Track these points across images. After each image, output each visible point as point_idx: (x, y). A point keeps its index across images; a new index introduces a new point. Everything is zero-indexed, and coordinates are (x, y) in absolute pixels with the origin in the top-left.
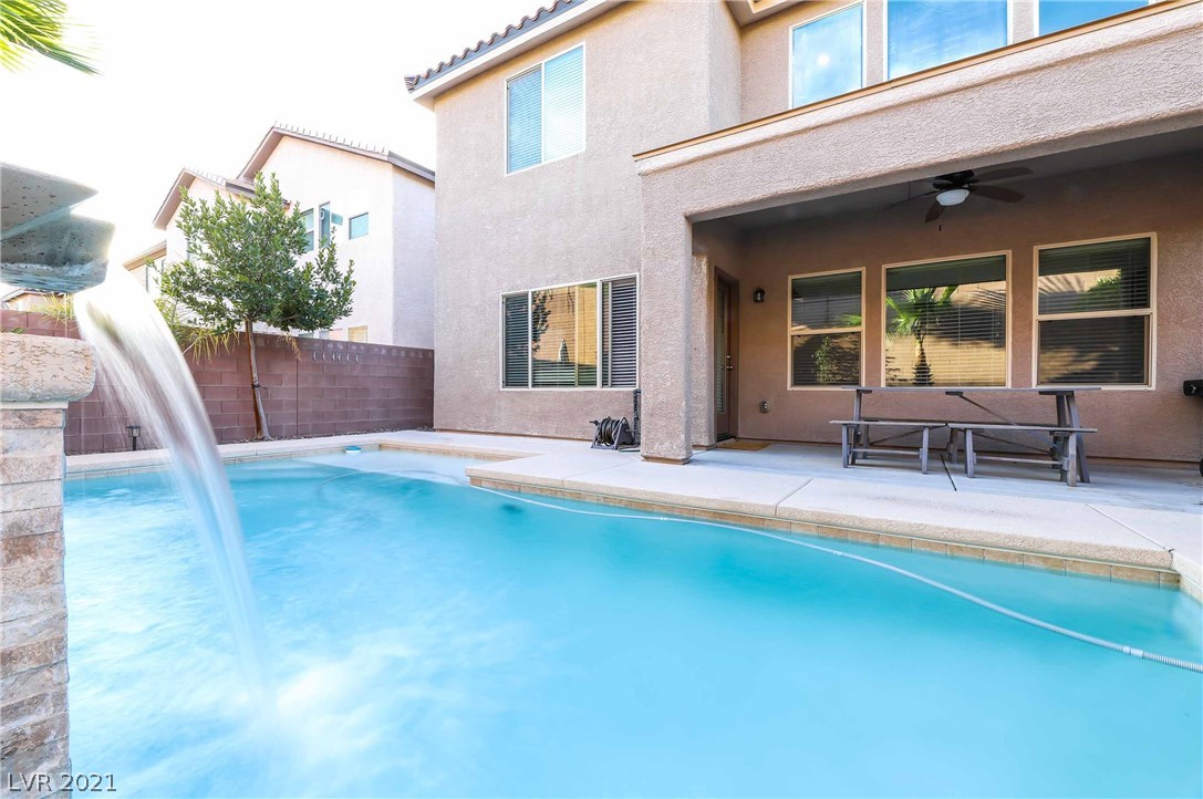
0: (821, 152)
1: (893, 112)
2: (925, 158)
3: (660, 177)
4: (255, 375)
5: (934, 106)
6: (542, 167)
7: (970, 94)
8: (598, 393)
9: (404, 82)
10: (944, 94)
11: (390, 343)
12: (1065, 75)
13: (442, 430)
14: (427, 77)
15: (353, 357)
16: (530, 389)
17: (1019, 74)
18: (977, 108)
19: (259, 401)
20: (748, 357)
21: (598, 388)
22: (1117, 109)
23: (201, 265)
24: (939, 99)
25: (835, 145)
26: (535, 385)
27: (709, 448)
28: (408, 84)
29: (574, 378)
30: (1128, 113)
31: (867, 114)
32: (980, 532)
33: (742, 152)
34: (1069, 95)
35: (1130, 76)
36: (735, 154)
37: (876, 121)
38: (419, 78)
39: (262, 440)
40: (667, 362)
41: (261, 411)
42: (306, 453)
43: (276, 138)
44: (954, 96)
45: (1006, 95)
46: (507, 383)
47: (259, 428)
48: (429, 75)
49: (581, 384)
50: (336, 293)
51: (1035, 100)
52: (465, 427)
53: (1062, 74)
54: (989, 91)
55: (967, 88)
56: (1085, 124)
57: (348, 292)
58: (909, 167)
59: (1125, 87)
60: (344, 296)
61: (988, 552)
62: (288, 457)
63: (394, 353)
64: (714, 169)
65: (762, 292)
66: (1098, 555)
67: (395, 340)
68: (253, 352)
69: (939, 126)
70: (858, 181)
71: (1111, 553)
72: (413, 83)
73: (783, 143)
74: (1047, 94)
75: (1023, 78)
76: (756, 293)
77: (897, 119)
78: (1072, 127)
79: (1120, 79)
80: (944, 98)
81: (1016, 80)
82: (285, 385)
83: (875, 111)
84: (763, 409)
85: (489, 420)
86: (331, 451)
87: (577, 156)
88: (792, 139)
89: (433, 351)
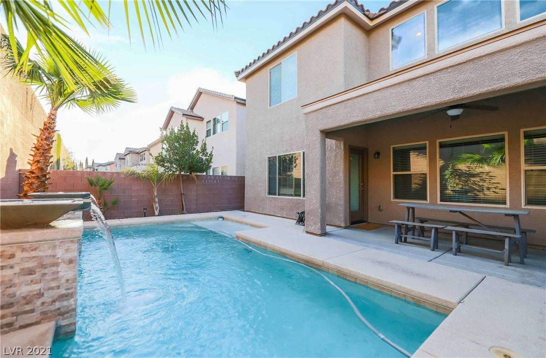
0: (369, 104)
1: (397, 86)
2: (411, 106)
3: (311, 114)
4: (182, 190)
5: (415, 83)
6: (281, 104)
7: (429, 77)
8: (302, 200)
9: (234, 74)
10: (418, 77)
11: (235, 175)
12: (471, 66)
13: (247, 211)
14: (242, 71)
15: (217, 181)
16: (277, 196)
17: (450, 67)
18: (433, 83)
19: (183, 199)
20: (373, 184)
21: (301, 198)
22: (496, 82)
23: (164, 153)
24: (417, 80)
25: (375, 101)
26: (279, 195)
27: (346, 228)
28: (236, 75)
29: (293, 193)
30: (501, 84)
31: (387, 87)
32: (389, 283)
33: (340, 104)
34: (473, 76)
35: (502, 66)
36: (337, 105)
37: (391, 90)
38: (239, 72)
39: (184, 214)
40: (314, 192)
41: (184, 203)
42: (194, 220)
43: (199, 94)
44: (423, 78)
45: (445, 77)
46: (269, 194)
47: (183, 209)
48: (243, 70)
49: (296, 195)
50: (207, 160)
51: (458, 79)
52: (254, 211)
53: (470, 66)
54: (438, 75)
55: (428, 74)
56: (481, 90)
57: (211, 159)
58: (404, 110)
59: (500, 71)
60: (209, 161)
61: (394, 292)
62: (188, 221)
63: (233, 179)
64: (330, 111)
65: (378, 154)
66: (430, 300)
67: (237, 174)
68: (181, 182)
69: (417, 92)
70: (385, 116)
71: (435, 299)
72: (238, 74)
73: (355, 100)
74: (463, 76)
75: (453, 69)
76: (375, 154)
77: (399, 89)
78: (475, 91)
79: (498, 67)
80: (419, 79)
81: (449, 70)
82: (193, 192)
83: (390, 86)
84: (379, 209)
85: (263, 208)
86: (203, 220)
87: (294, 99)
88: (358, 99)
89: (244, 177)
